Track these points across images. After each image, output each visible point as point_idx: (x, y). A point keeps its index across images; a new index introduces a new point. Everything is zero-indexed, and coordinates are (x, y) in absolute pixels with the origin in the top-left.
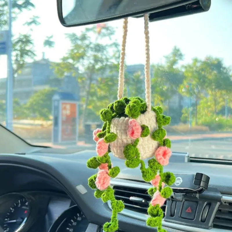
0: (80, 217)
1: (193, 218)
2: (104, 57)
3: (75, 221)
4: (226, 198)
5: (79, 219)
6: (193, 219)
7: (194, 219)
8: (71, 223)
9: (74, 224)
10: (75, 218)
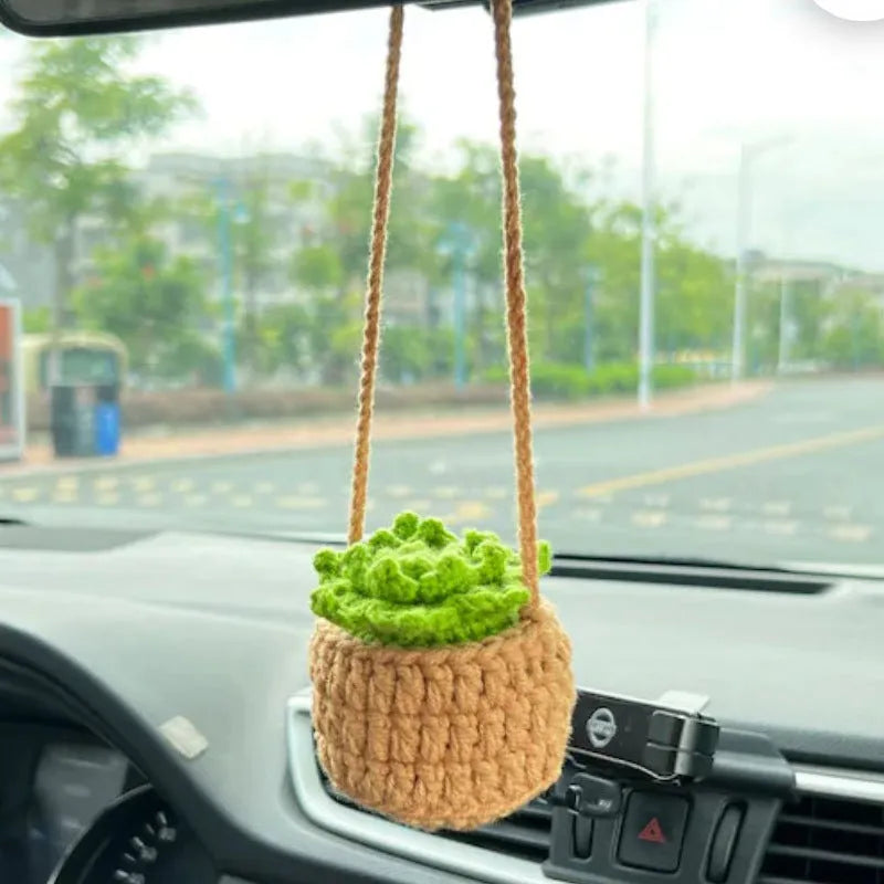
0: (169, 825)
1: (674, 866)
3: (150, 841)
5: (167, 834)
6: (674, 871)
7: (677, 871)
8: (136, 852)
9: (148, 854)
10: (150, 829)
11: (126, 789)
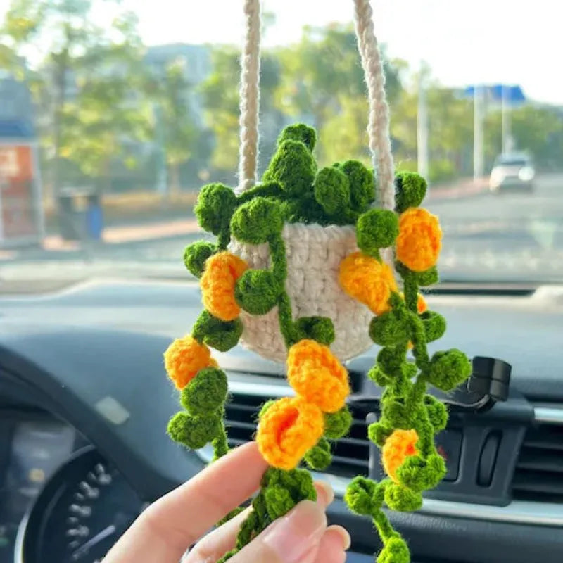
0: (106, 472)
1: (455, 477)
2: (90, 28)
3: (94, 484)
4: (545, 414)
5: (105, 479)
7: (456, 479)
8: (83, 492)
9: (93, 493)
10: (93, 476)
11: (75, 449)
